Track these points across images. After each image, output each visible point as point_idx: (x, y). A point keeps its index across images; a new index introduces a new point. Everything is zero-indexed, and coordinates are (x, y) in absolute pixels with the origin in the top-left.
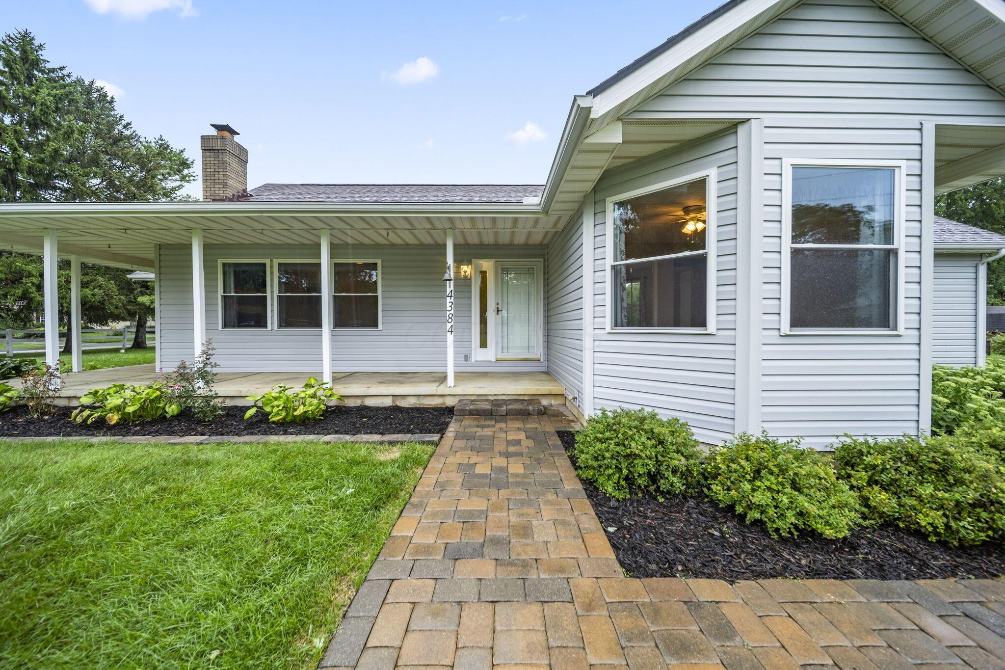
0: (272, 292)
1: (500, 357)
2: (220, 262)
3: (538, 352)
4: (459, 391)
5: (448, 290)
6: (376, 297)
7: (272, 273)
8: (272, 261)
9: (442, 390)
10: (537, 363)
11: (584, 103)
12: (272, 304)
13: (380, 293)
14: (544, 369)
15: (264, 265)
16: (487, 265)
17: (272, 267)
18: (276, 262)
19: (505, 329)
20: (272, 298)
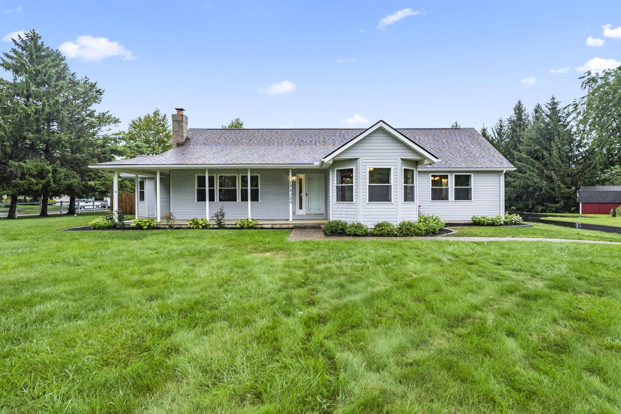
0: (217, 187)
1: (308, 213)
2: (196, 176)
3: (323, 211)
4: (294, 222)
5: (290, 189)
6: (258, 189)
7: (217, 180)
8: (216, 175)
9: (288, 222)
10: (322, 216)
11: (323, 160)
12: (217, 192)
13: (259, 187)
14: (325, 218)
15: (214, 176)
16: (302, 176)
17: (217, 177)
18: (218, 175)
19: (310, 202)
20: (217, 190)
